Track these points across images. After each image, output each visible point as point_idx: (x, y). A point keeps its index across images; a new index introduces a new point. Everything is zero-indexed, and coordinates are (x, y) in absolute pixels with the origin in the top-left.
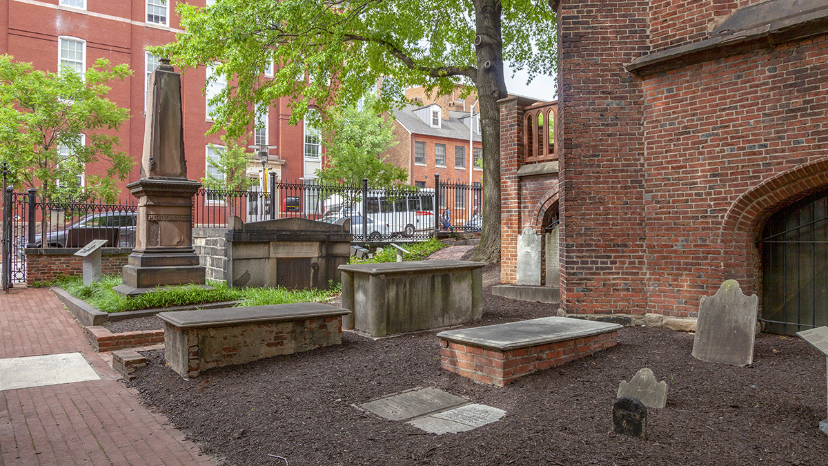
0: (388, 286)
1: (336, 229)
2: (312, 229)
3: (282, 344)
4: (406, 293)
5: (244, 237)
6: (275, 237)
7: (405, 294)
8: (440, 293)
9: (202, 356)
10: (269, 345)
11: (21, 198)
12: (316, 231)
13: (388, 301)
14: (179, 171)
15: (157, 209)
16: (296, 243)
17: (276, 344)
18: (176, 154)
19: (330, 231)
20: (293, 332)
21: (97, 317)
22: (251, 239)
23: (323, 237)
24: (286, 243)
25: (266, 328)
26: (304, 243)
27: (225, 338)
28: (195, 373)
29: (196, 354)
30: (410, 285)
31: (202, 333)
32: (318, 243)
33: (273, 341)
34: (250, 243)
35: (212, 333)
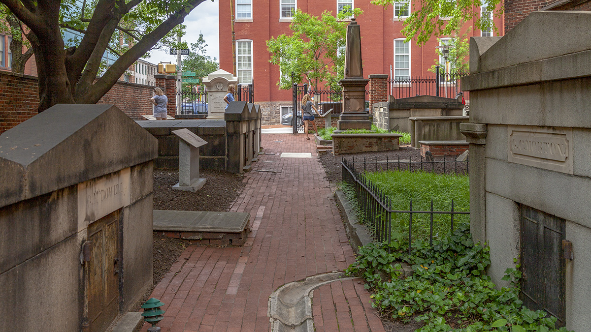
0: (424, 126)
1: (452, 101)
2: (436, 102)
3: (372, 147)
4: (435, 129)
5: (395, 106)
6: (413, 106)
7: (434, 131)
8: (455, 131)
9: (340, 148)
10: (366, 147)
11: (300, 89)
12: (439, 103)
13: (425, 133)
14: (359, 74)
15: (348, 93)
16: (426, 110)
17: (369, 147)
18: (358, 66)
19: (448, 103)
20: (377, 142)
21: (321, 141)
22: (399, 107)
23: (443, 106)
24: (420, 110)
25: (364, 140)
26: (432, 110)
27: (349, 142)
28: (337, 154)
29: (337, 147)
30: (437, 126)
31: (340, 140)
32: (440, 110)
33: (368, 145)
34: (399, 109)
35: (344, 140)
